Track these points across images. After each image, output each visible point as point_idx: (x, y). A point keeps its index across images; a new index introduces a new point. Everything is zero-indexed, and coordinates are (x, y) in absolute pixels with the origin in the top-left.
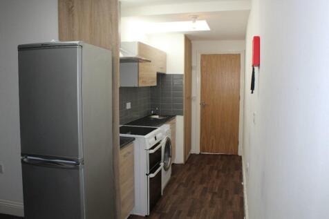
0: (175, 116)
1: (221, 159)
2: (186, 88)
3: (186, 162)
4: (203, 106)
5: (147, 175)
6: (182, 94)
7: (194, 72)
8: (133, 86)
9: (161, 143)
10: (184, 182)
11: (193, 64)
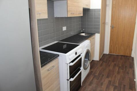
0: (95, 34)
1: (121, 59)
2: (102, 17)
3: (100, 59)
4: (112, 28)
5: (68, 80)
6: (99, 21)
7: (107, 8)
8: (64, 16)
9: (81, 55)
10: (97, 75)
11: (108, 3)
